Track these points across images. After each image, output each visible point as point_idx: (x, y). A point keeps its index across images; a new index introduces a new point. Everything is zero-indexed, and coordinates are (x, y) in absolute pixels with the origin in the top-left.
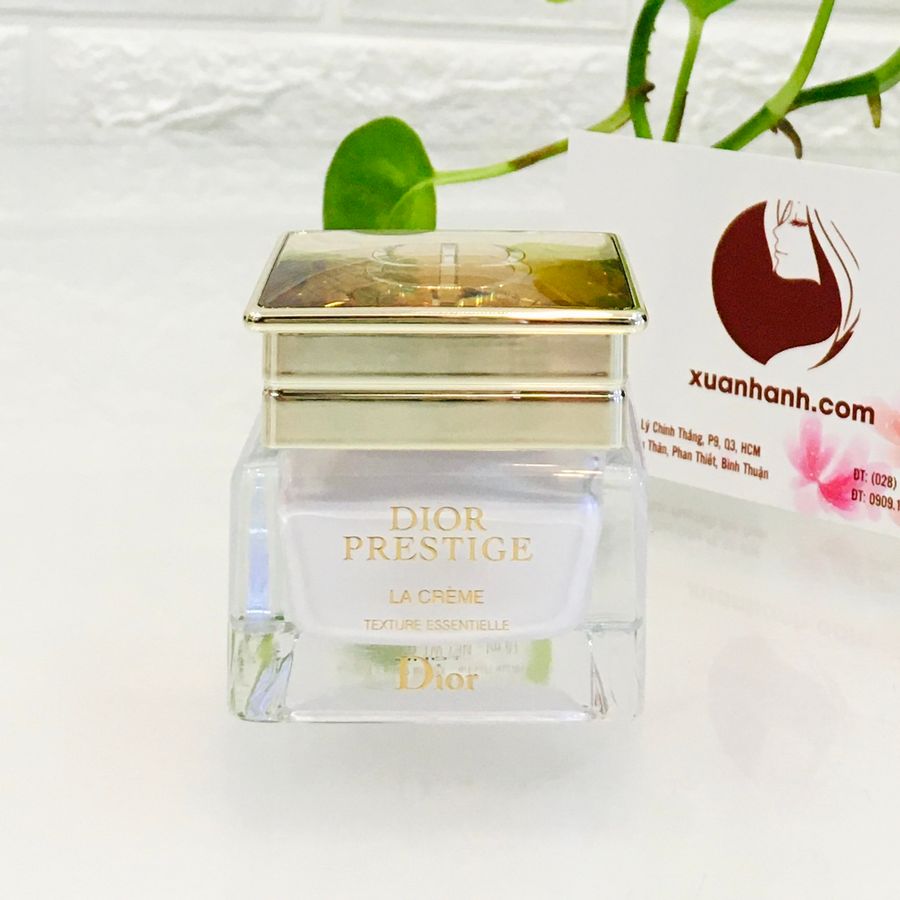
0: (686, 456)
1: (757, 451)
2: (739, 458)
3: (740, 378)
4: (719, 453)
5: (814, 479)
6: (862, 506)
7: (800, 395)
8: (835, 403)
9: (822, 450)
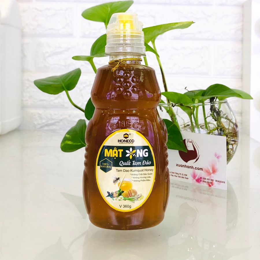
0: (177, 176)
1: (187, 175)
2: (184, 176)
3: (184, 165)
4: (181, 176)
5: (195, 179)
6: (202, 182)
7: (192, 167)
8: (197, 168)
9: (196, 175)
